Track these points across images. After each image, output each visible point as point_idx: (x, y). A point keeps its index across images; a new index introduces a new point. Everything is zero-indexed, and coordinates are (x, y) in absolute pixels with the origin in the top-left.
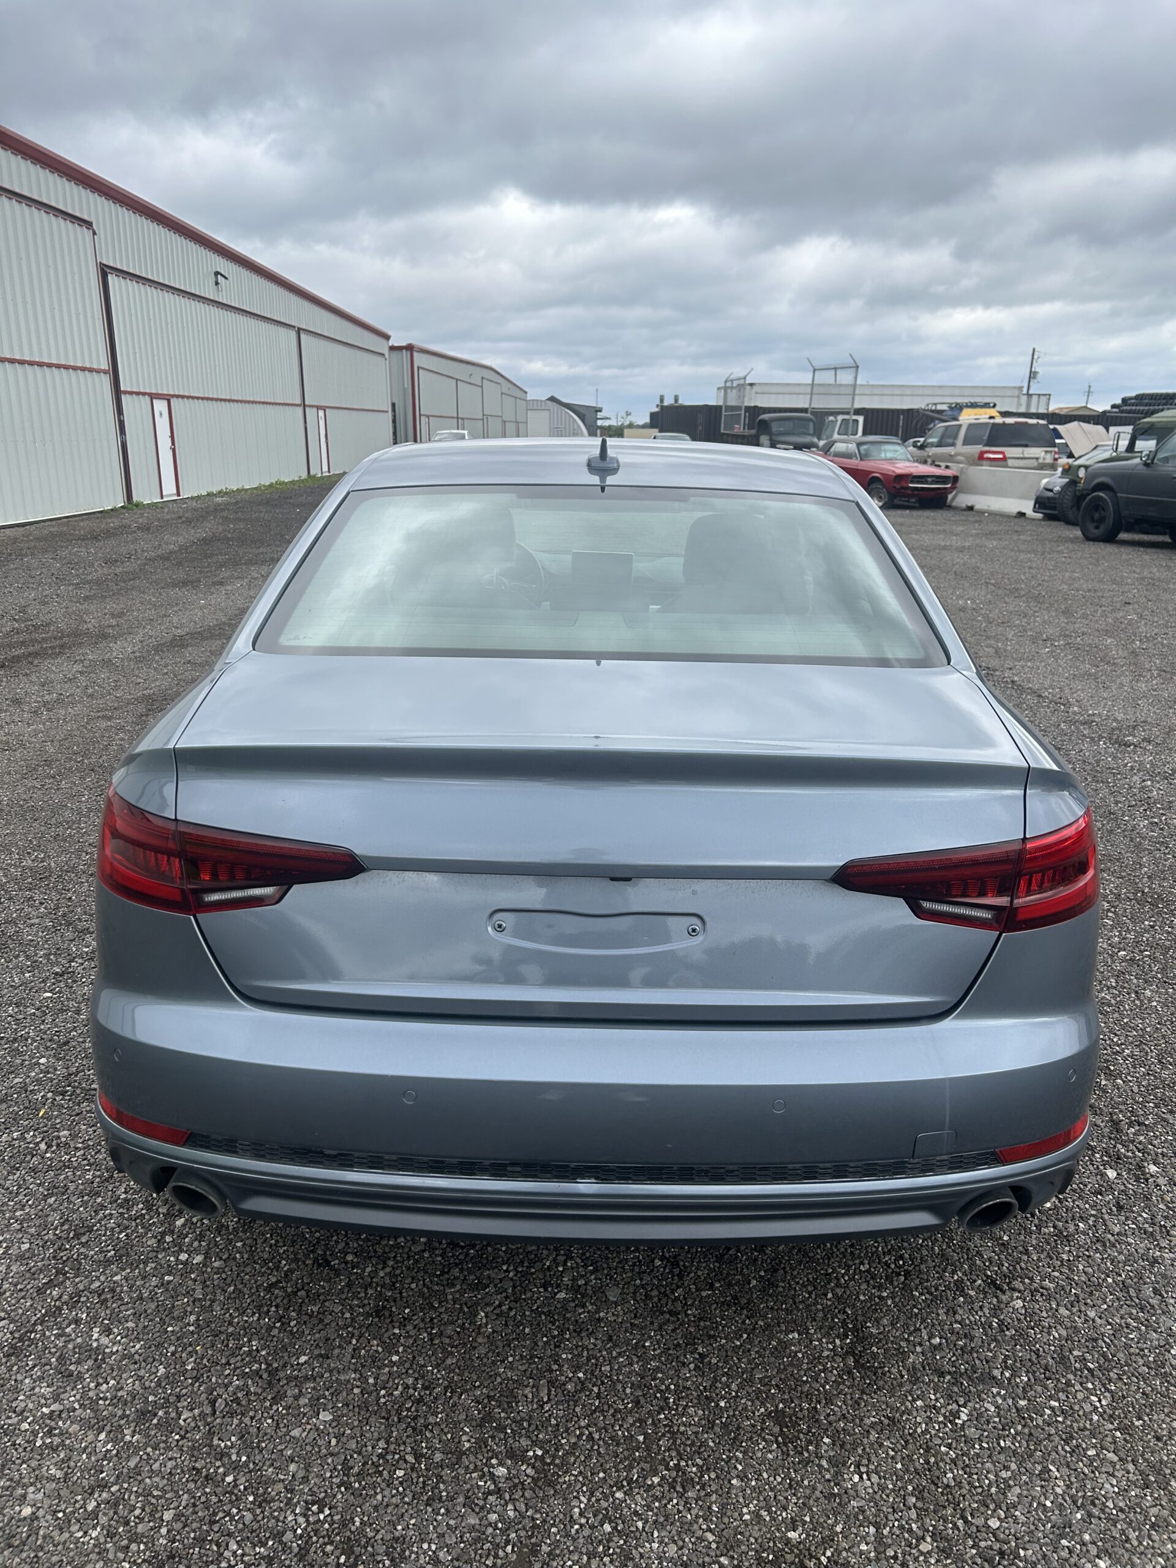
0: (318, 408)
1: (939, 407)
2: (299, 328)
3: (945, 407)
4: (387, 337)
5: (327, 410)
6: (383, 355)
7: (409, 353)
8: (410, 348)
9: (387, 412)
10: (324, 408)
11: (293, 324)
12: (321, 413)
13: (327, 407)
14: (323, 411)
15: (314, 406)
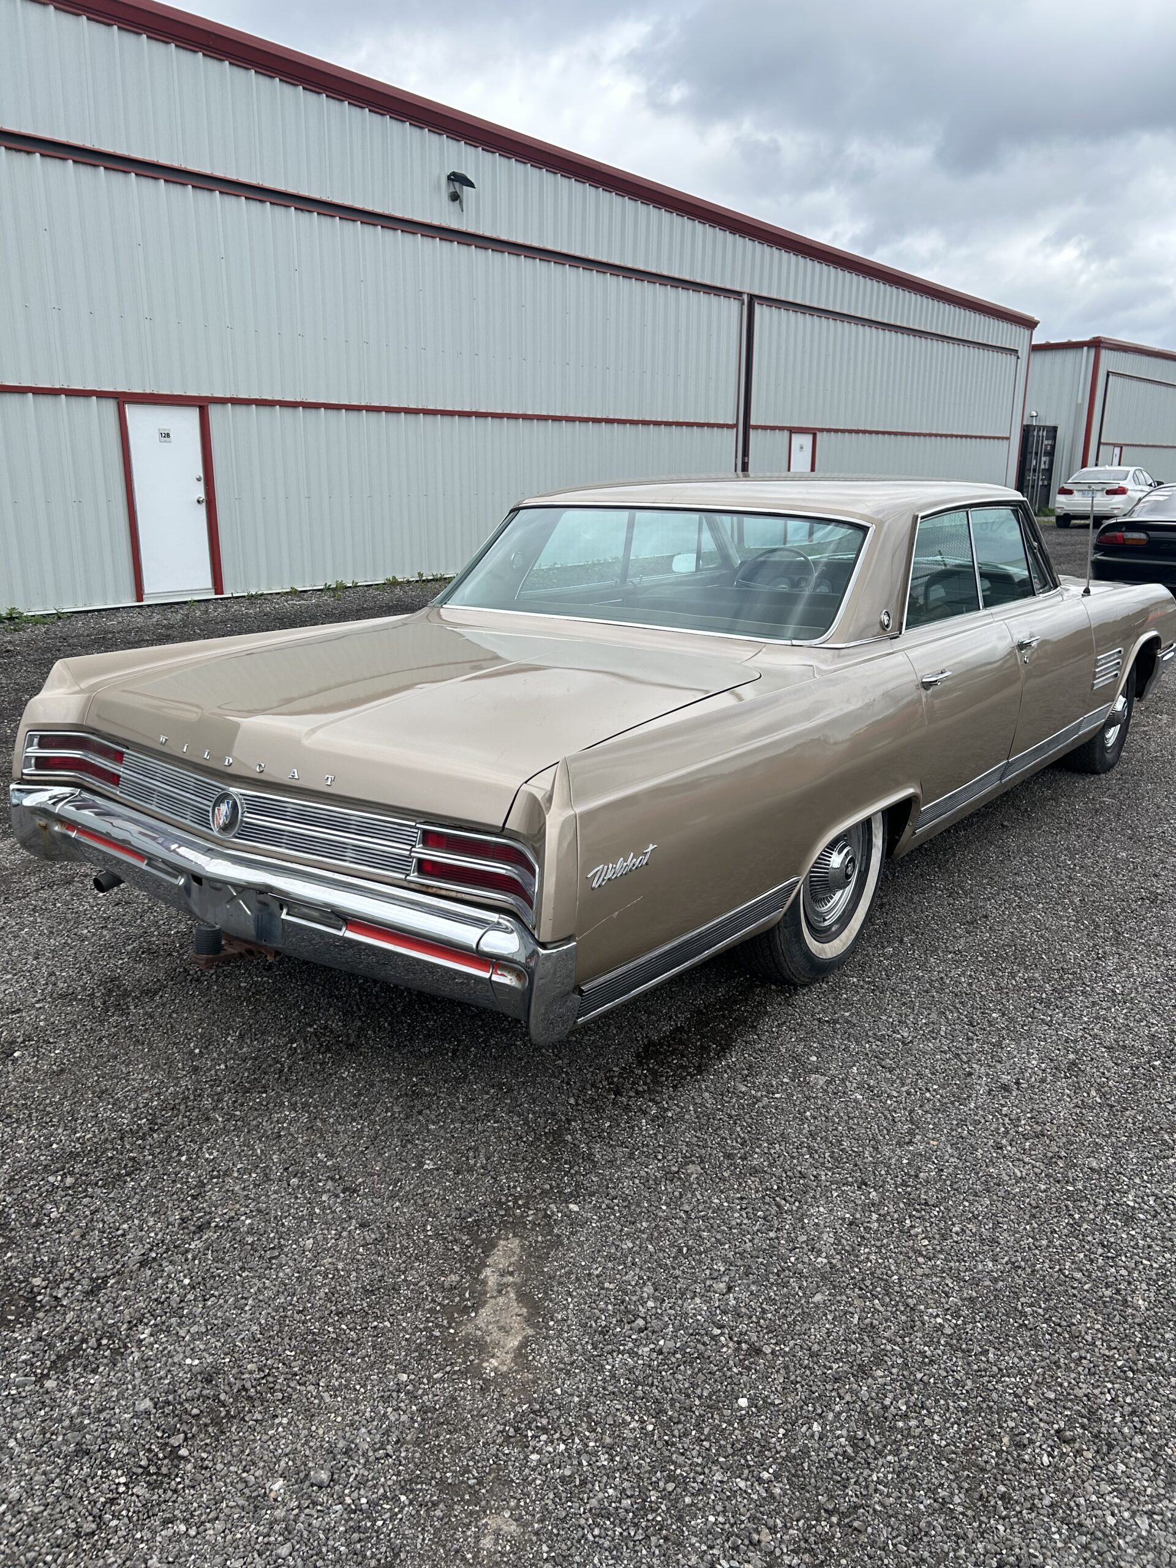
0: (792, 431)
2: (752, 297)
4: (1030, 324)
5: (819, 435)
6: (1016, 351)
7: (1093, 352)
8: (1096, 344)
9: (1008, 438)
10: (813, 432)
11: (738, 289)
12: (807, 440)
13: (822, 430)
14: (809, 438)
15: (781, 429)
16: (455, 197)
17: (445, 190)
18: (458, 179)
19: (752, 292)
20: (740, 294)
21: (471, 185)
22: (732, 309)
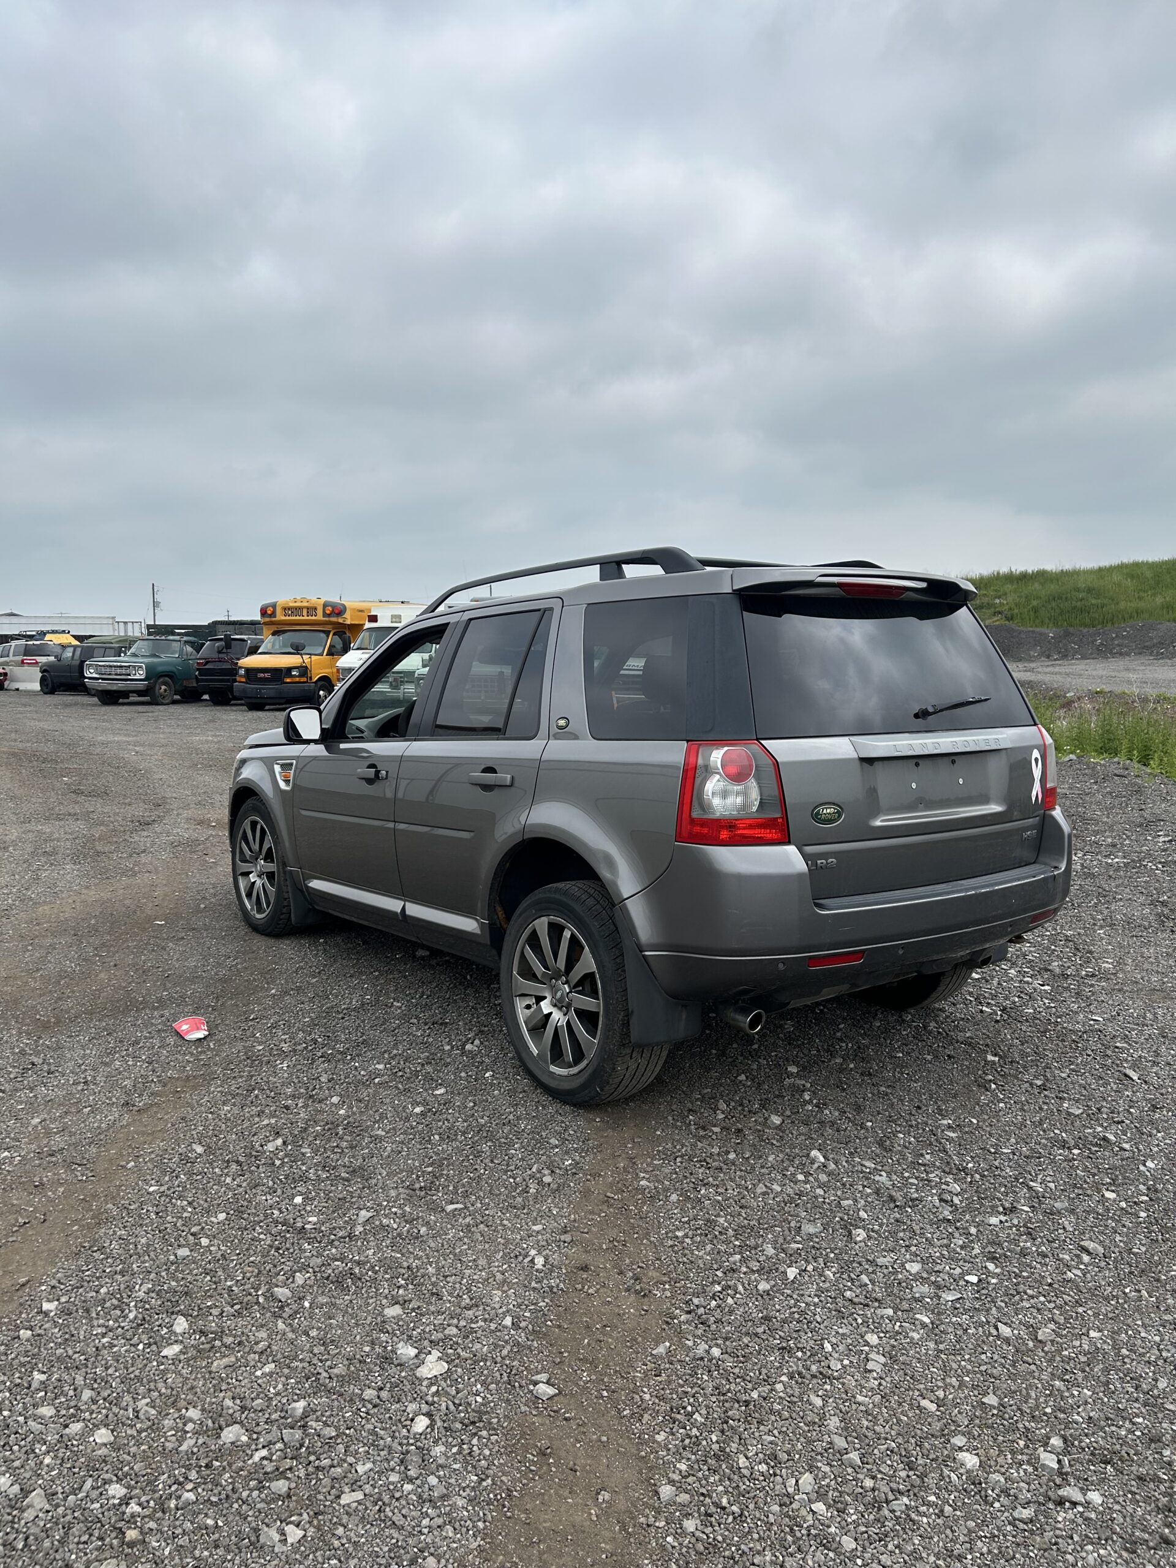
1: (28, 633)
3: (34, 633)
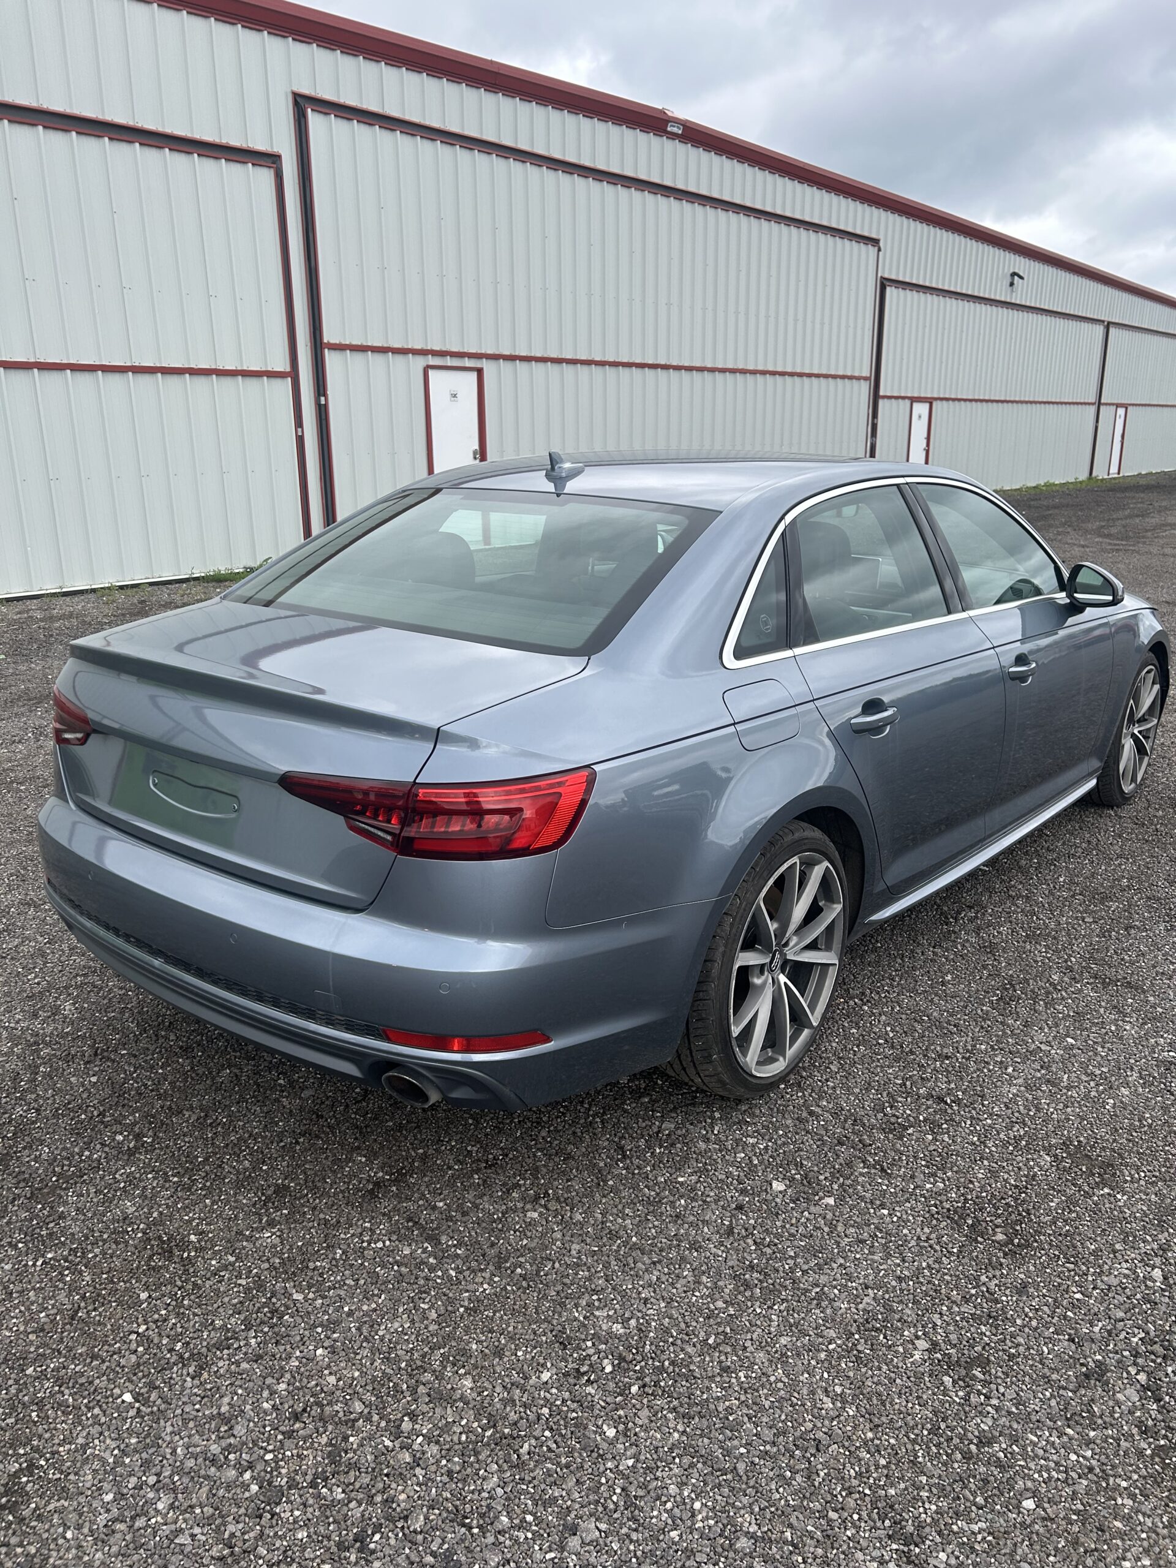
0: (1118, 406)
2: (1109, 323)
5: (1130, 408)
10: (1125, 406)
11: (1102, 319)
12: (1121, 411)
13: (1130, 405)
14: (1124, 409)
15: (1113, 404)
16: (1012, 284)
17: (1009, 280)
18: (1014, 274)
19: (1110, 320)
20: (1103, 321)
21: (1021, 278)
22: (1100, 330)
